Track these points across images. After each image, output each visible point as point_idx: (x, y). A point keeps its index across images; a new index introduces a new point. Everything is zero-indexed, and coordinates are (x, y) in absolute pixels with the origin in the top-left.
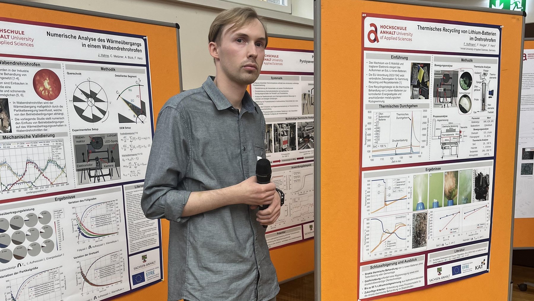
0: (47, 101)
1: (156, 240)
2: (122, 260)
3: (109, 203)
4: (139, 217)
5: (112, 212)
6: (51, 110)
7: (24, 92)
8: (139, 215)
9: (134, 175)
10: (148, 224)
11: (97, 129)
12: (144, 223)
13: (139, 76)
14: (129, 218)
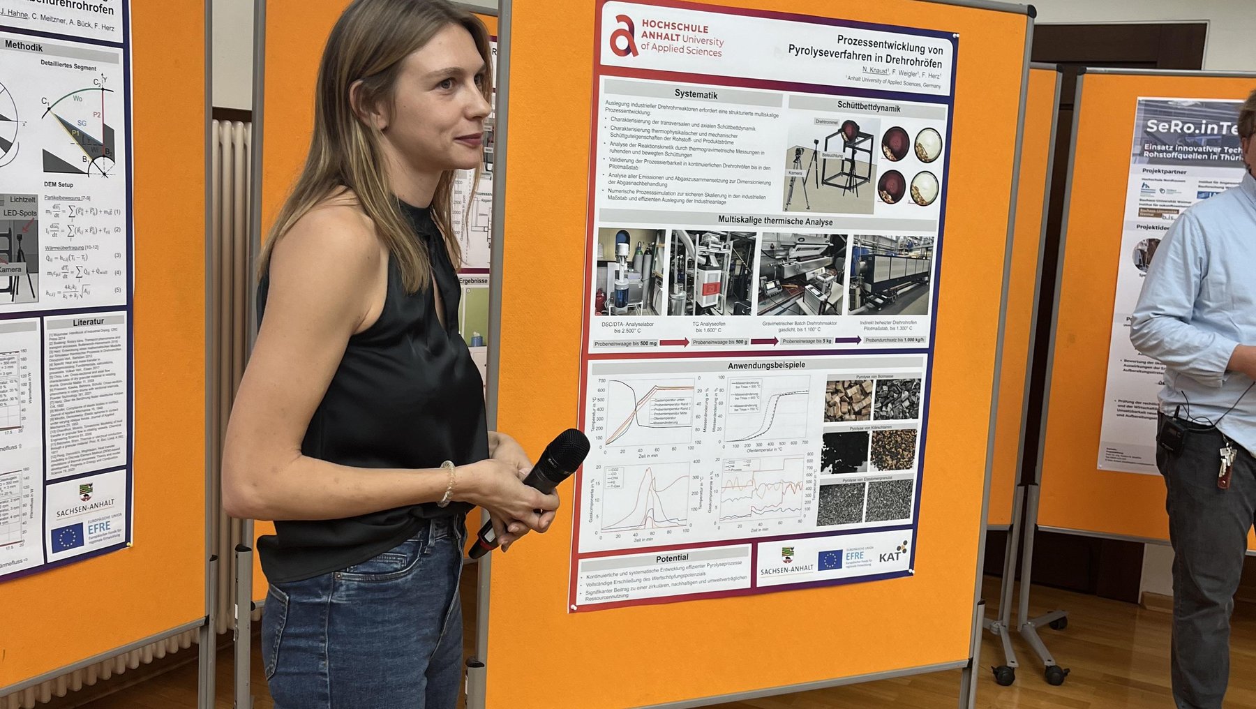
1: (118, 451)
2: (27, 491)
3: (3, 357)
4: (80, 395)
5: (10, 377)
8: (79, 389)
9: (73, 294)
10: (100, 412)
12: (91, 408)
13: (102, 67)
14: (54, 394)
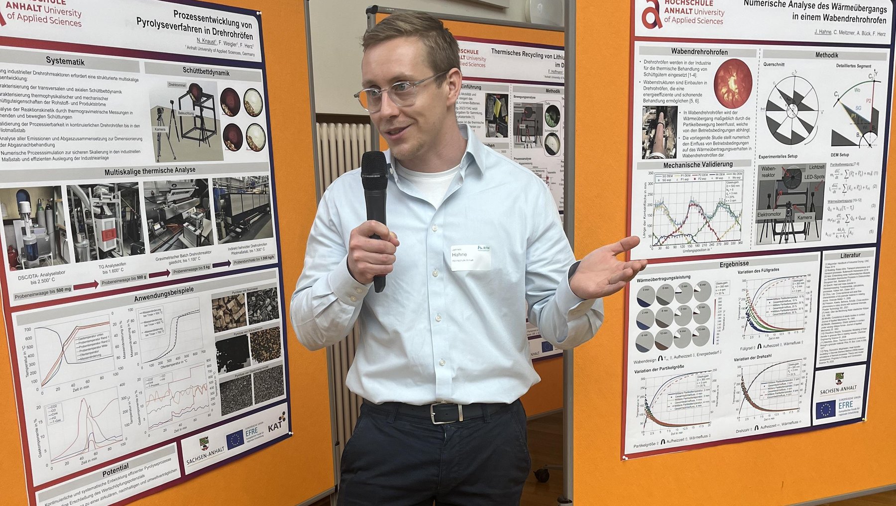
0: (729, 110)
1: (862, 351)
2: (804, 374)
3: (797, 279)
4: (841, 308)
5: (800, 294)
6: (732, 125)
7: (700, 95)
8: (840, 304)
9: (842, 235)
10: (853, 322)
11: (796, 157)
12: (847, 318)
13: (875, 64)
14: (825, 307)
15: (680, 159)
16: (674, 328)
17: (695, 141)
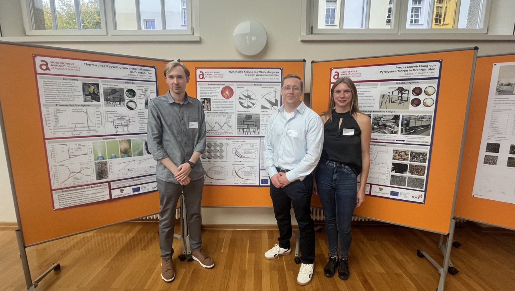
0: (226, 99)
2: (256, 170)
3: (252, 144)
5: (253, 148)
6: (228, 103)
7: (217, 95)
11: (249, 112)
13: (275, 88)
15: (212, 111)
16: (213, 154)
17: (216, 107)
